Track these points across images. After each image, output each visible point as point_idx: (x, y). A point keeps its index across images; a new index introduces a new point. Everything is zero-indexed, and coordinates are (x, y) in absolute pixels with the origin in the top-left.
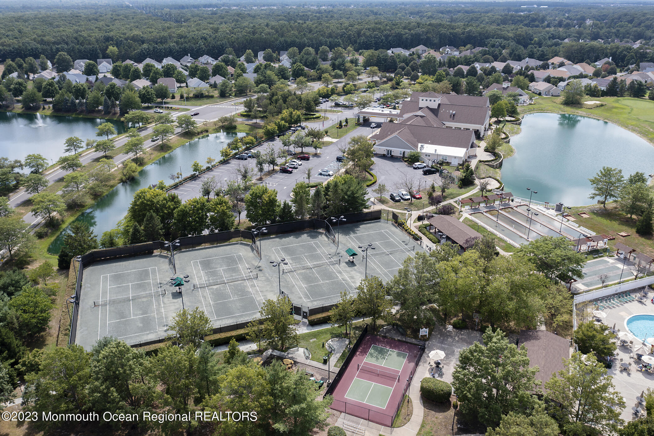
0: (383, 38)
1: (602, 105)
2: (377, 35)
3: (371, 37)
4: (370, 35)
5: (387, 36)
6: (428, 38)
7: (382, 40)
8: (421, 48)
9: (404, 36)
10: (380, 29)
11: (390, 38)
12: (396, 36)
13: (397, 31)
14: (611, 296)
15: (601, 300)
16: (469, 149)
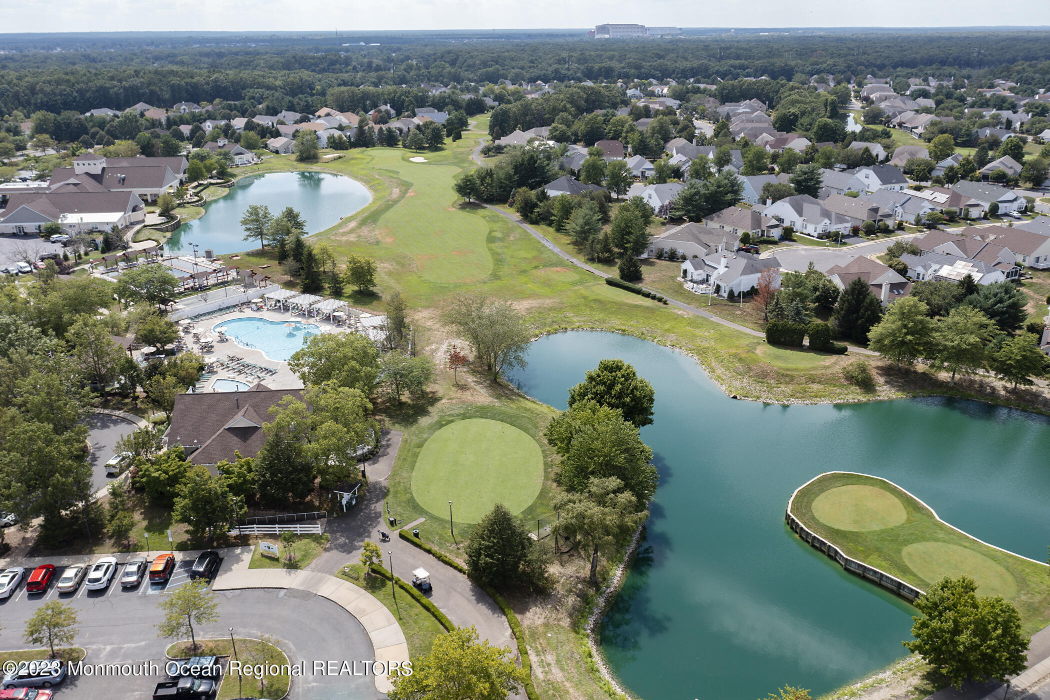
0: (75, 94)
1: (340, 157)
2: (65, 90)
3: (54, 93)
4: (52, 91)
5: (81, 92)
6: (152, 93)
7: (75, 98)
8: (140, 106)
9: (111, 91)
10: (68, 81)
11: (88, 95)
12: (97, 91)
13: (99, 83)
14: (214, 312)
15: (201, 315)
16: (130, 213)
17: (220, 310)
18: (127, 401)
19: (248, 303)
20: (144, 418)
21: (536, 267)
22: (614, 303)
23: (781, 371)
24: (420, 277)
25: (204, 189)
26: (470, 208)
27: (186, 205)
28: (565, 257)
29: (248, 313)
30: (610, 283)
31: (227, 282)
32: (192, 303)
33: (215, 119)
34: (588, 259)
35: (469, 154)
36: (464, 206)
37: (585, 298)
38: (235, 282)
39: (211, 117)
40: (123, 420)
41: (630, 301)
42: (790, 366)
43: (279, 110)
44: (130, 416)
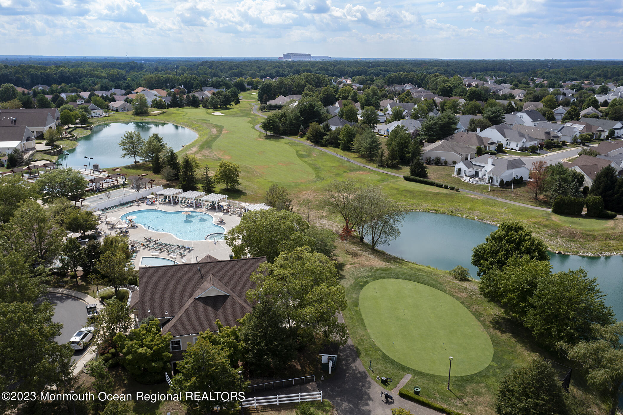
1: (163, 113)
6: (18, 78)
8: (10, 85)
14: (117, 206)
15: (107, 209)
16: (25, 142)
17: (122, 205)
18: (66, 279)
19: (142, 200)
20: (88, 294)
21: (345, 172)
22: (421, 192)
23: (584, 232)
24: (266, 179)
25: (74, 130)
26: (274, 138)
27: (64, 139)
28: (362, 165)
29: (144, 206)
30: (406, 179)
31: (119, 186)
32: (95, 201)
33: (67, 92)
34: (378, 166)
35: (251, 111)
36: (268, 137)
37: (397, 189)
38: (124, 185)
39: (64, 91)
40: (68, 297)
41: (430, 190)
42: (588, 228)
43: (110, 88)
44: (74, 293)
